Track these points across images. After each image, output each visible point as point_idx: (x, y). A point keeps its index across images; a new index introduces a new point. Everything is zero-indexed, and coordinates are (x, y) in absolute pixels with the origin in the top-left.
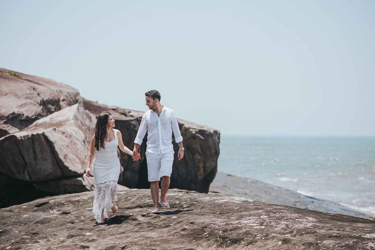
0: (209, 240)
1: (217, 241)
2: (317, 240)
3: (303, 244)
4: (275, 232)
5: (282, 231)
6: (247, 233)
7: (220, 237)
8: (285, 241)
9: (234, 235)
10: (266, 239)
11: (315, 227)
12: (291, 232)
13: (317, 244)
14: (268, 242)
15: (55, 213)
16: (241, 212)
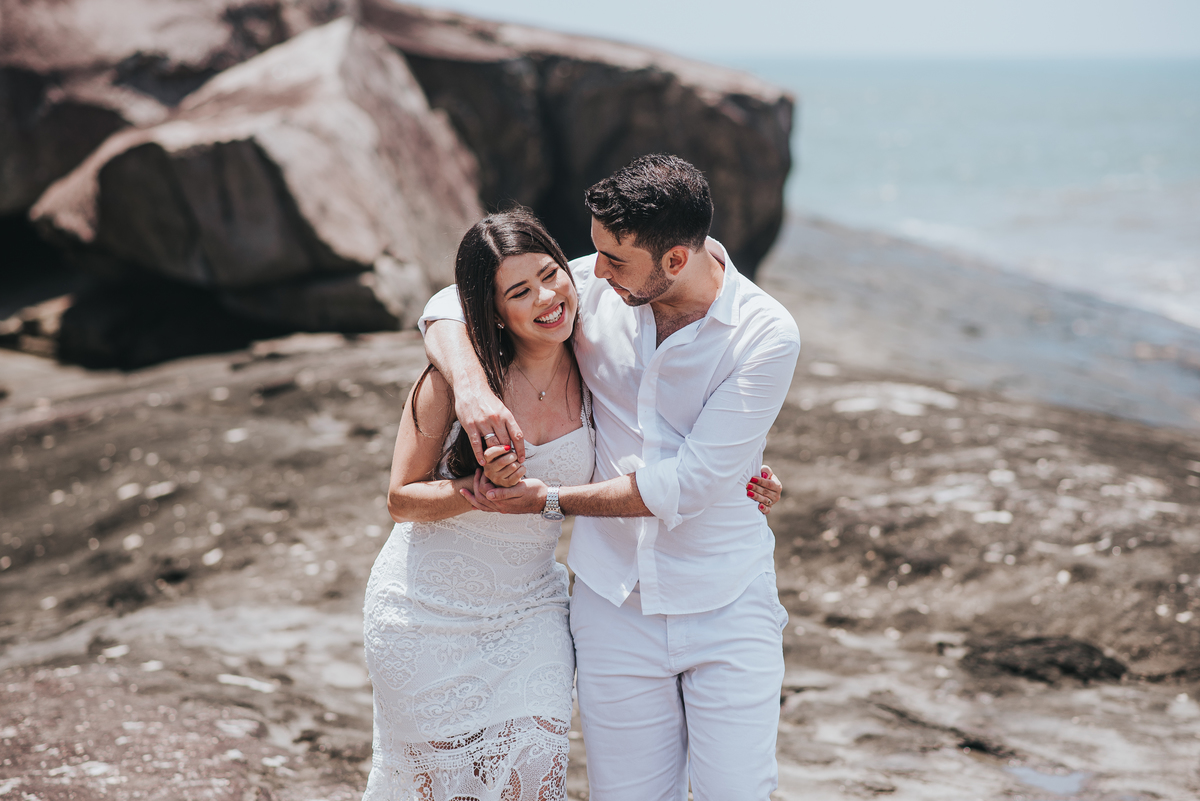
0: (841, 560)
1: (866, 565)
2: (1177, 571)
3: (1138, 586)
4: (1045, 538)
5: (1066, 534)
6: (959, 540)
7: (878, 551)
8: (1081, 573)
9: (919, 546)
10: (1019, 563)
11: (1165, 518)
12: (1095, 538)
13: (1180, 587)
14: (1028, 572)
15: (327, 431)
16: (926, 453)
